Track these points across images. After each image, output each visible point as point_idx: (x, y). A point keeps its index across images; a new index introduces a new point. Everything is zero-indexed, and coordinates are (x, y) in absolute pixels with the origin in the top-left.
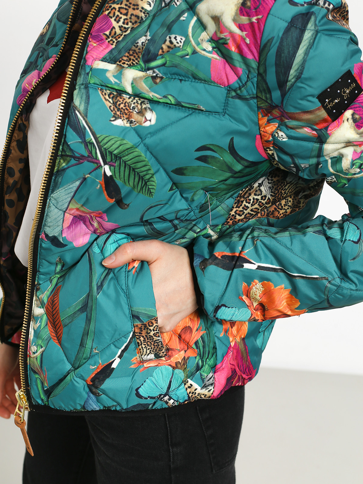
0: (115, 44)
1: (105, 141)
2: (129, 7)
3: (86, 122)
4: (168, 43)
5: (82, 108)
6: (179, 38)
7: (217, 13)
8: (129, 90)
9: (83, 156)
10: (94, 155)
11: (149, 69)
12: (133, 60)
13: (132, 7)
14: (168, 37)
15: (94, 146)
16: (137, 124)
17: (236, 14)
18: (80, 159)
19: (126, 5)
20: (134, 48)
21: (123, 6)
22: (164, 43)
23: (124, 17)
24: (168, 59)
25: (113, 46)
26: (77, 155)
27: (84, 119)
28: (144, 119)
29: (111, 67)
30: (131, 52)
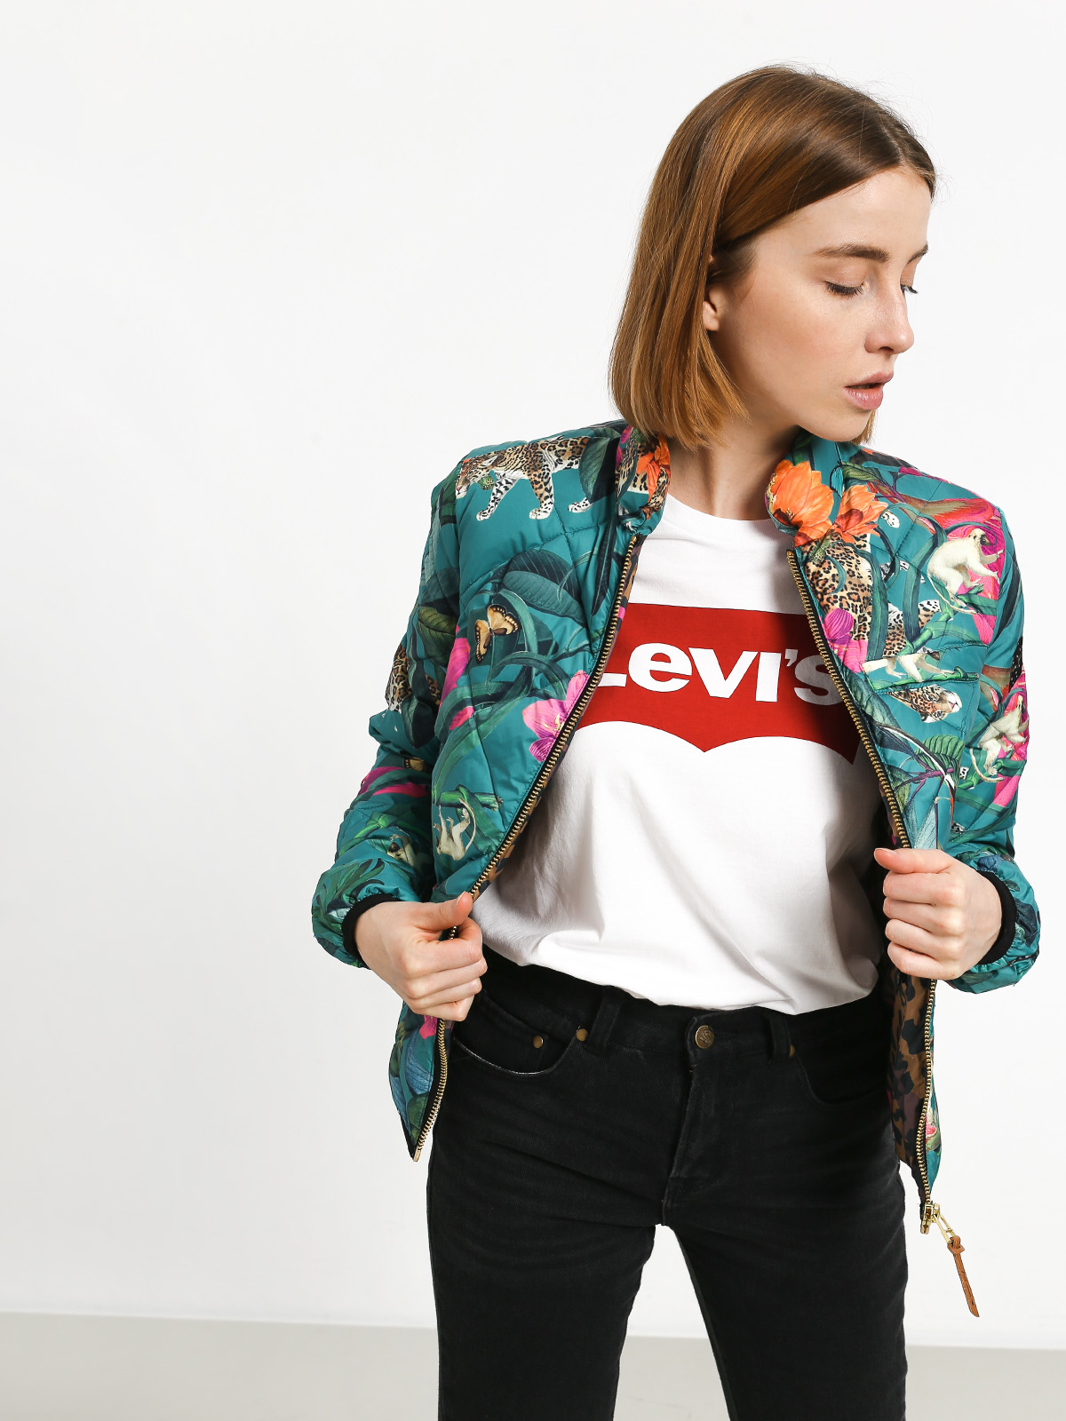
0: (866, 637)
1: (932, 745)
2: (857, 590)
3: (902, 733)
4: (922, 612)
5: (887, 721)
6: (932, 602)
7: (960, 561)
8: (919, 678)
9: (921, 774)
10: (933, 767)
11: (918, 648)
12: (898, 644)
13: (859, 589)
14: (919, 606)
15: (926, 756)
16: (946, 714)
17: (981, 556)
18: (919, 779)
19: (853, 589)
20: (890, 631)
21: (850, 591)
22: (919, 613)
23: (859, 604)
24: (932, 629)
25: (867, 640)
26: (914, 776)
27: (899, 731)
28: (950, 705)
29: (883, 663)
30: (891, 637)
